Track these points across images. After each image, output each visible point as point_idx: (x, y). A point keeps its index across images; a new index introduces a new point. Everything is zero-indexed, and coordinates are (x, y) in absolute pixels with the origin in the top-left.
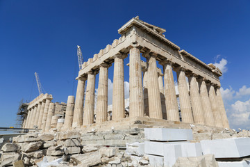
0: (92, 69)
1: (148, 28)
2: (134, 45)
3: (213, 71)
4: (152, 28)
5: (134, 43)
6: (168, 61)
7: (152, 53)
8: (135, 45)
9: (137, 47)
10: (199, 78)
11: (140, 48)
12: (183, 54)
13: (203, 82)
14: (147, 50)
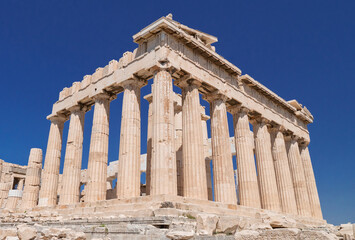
0: (80, 103)
1: (187, 36)
2: (161, 66)
3: (298, 113)
4: (194, 35)
5: (162, 63)
6: (220, 95)
7: (193, 80)
8: (165, 66)
9: (167, 70)
10: (273, 127)
11: (172, 70)
12: (246, 82)
13: (280, 134)
14: (184, 74)
